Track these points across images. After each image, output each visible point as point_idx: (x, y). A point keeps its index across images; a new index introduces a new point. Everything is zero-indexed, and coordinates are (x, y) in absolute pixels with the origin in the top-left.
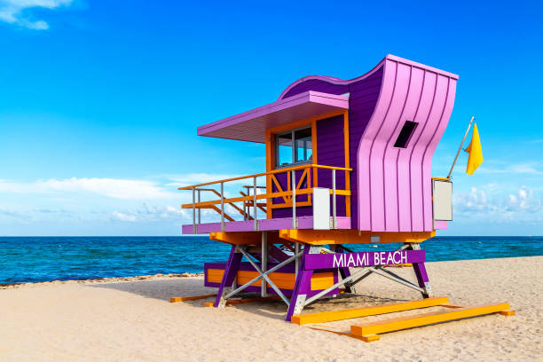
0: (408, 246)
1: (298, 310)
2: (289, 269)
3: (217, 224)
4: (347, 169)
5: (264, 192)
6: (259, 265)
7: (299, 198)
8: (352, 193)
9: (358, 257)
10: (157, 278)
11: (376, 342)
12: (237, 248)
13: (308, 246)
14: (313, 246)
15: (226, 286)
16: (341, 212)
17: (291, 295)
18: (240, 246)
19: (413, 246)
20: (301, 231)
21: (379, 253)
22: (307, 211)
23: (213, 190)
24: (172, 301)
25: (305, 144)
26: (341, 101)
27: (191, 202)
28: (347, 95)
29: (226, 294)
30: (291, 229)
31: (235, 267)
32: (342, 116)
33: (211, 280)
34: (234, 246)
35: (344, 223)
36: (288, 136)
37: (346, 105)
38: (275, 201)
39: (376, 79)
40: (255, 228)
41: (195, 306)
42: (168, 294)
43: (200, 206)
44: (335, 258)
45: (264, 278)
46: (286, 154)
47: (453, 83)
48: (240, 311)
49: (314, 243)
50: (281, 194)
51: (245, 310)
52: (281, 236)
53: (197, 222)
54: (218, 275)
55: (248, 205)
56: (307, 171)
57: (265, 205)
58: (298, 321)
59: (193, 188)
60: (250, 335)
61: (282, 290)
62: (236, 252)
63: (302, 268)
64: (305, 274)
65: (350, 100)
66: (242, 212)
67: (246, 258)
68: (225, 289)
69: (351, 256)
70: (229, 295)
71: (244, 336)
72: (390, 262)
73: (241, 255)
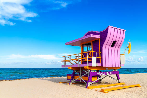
0: (114, 70)
1: (89, 85)
2: (87, 76)
3: (70, 65)
4: (100, 52)
5: (80, 58)
6: (79, 75)
7: (89, 59)
8: (101, 58)
9: (103, 73)
10: (56, 78)
11: (108, 93)
12: (74, 71)
13: (91, 70)
16: (99, 62)
17: (87, 82)
19: (116, 70)
20: (89, 67)
21: (108, 72)
22: (90, 62)
23: (69, 57)
24: (59, 83)
25: (90, 46)
26: (98, 37)
27: (64, 60)
30: (87, 66)
31: (74, 75)
32: (99, 40)
33: (68, 78)
35: (99, 65)
36: (86, 45)
37: (99, 37)
38: (83, 60)
39: (106, 32)
40: (79, 66)
41: (65, 84)
43: (66, 61)
44: (97, 73)
45: (80, 78)
46: (85, 49)
47: (125, 32)
48: (75, 85)
50: (84, 58)
51: (76, 85)
52: (84, 68)
53: (65, 65)
54: (70, 77)
55: (77, 61)
56: (90, 53)
57: (81, 61)
58: (89, 88)
59: (64, 57)
60: (78, 91)
61: (85, 81)
63: (90, 75)
64: (90, 77)
65: (100, 36)
66: (75, 62)
67: (76, 73)
68: (71, 80)
69: (101, 73)
70: (72, 82)
71: (76, 91)
72: (110, 74)
73: (75, 72)
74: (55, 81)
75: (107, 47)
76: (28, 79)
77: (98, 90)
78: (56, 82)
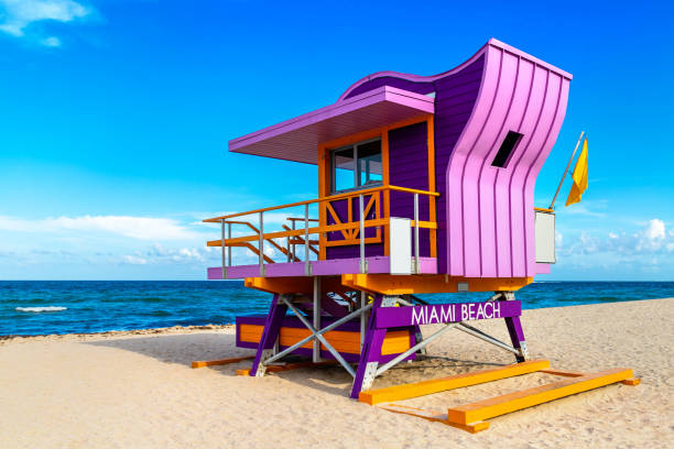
0: (500, 295)
1: (367, 383)
2: (353, 326)
3: (254, 266)
4: (432, 193)
5: (316, 224)
6: (310, 319)
7: (370, 232)
8: (438, 225)
9: (443, 311)
10: (177, 332)
11: (485, 431)
12: (280, 298)
13: (379, 297)
14: (387, 296)
15: (266, 348)
16: (425, 252)
17: (359, 363)
18: (285, 296)
19: (507, 296)
20: (372, 276)
21: (467, 304)
22: (379, 249)
23: (248, 224)
24: (194, 366)
25: (368, 166)
26: (425, 103)
27: (220, 238)
28: (432, 96)
29: (266, 359)
30: (358, 273)
31: (277, 323)
32: (425, 124)
33: (244, 338)
34: (276, 295)
35: (429, 265)
36: (348, 154)
37: (430, 109)
38: (330, 236)
39: (475, 72)
40: (307, 272)
41: (224, 373)
42: (188, 356)
43: (231, 243)
44: (414, 312)
45: (315, 338)
46: (346, 179)
47: (566, 85)
48: (285, 382)
49: (389, 292)
50: (338, 226)
51: (291, 380)
52: (344, 283)
53: (227, 265)
54: (255, 333)
55: (293, 242)
56: (376, 197)
57: (317, 243)
58: (368, 399)
59: (222, 220)
60: (305, 423)
61: (342, 354)
62: (279, 303)
63: (371, 326)
64: (376, 333)
65: (436, 102)
66: (285, 251)
67: (292, 311)
68: (264, 352)
69: (434, 310)
70: (270, 360)
71: (297, 425)
72: (481, 317)
73: (286, 307)
74: (170, 354)
75: (475, 163)
76: (20, 339)
77: (428, 415)
78: (177, 361)
